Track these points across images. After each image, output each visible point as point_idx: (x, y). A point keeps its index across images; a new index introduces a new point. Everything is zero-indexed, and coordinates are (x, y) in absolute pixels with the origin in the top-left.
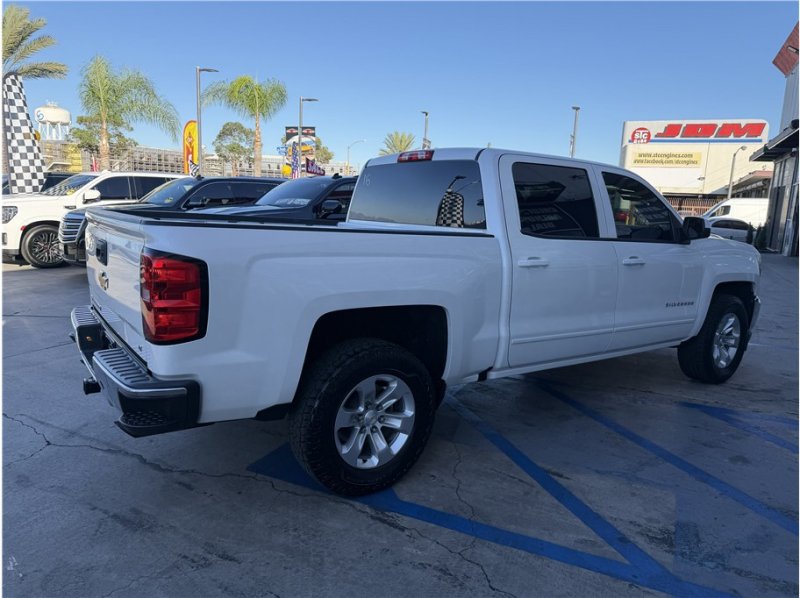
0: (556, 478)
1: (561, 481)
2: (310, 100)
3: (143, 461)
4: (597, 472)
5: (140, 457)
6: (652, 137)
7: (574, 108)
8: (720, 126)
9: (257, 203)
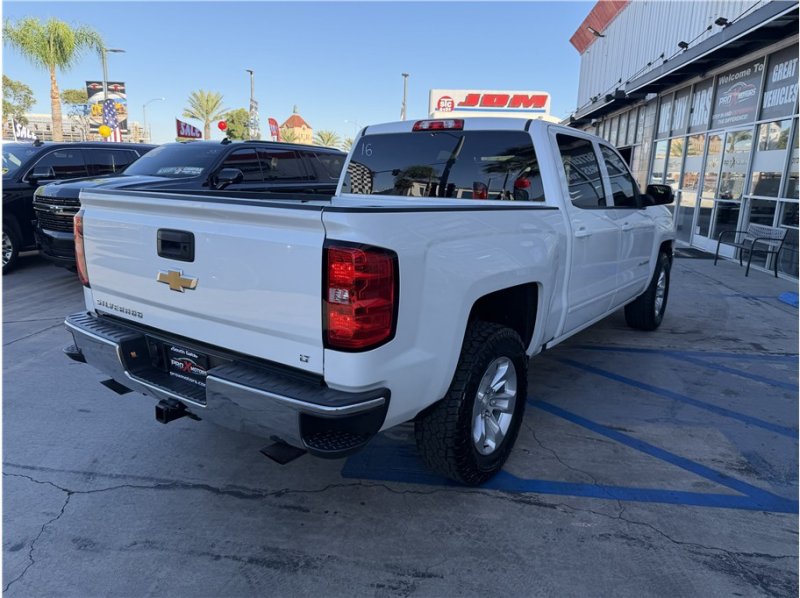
0: (623, 432)
1: (629, 434)
2: (115, 51)
3: (216, 491)
4: (647, 421)
5: (207, 487)
6: (456, 106)
7: (403, 75)
8: (511, 97)
9: (125, 173)
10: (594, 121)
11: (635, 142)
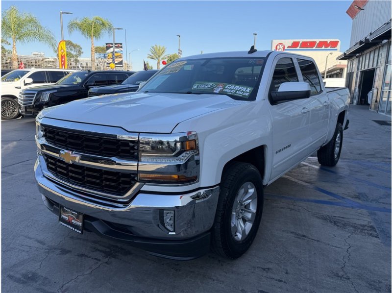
2: (119, 29)
6: (286, 48)
7: (254, 34)
8: (318, 42)
9: (123, 83)
10: (357, 55)
11: (377, 66)
